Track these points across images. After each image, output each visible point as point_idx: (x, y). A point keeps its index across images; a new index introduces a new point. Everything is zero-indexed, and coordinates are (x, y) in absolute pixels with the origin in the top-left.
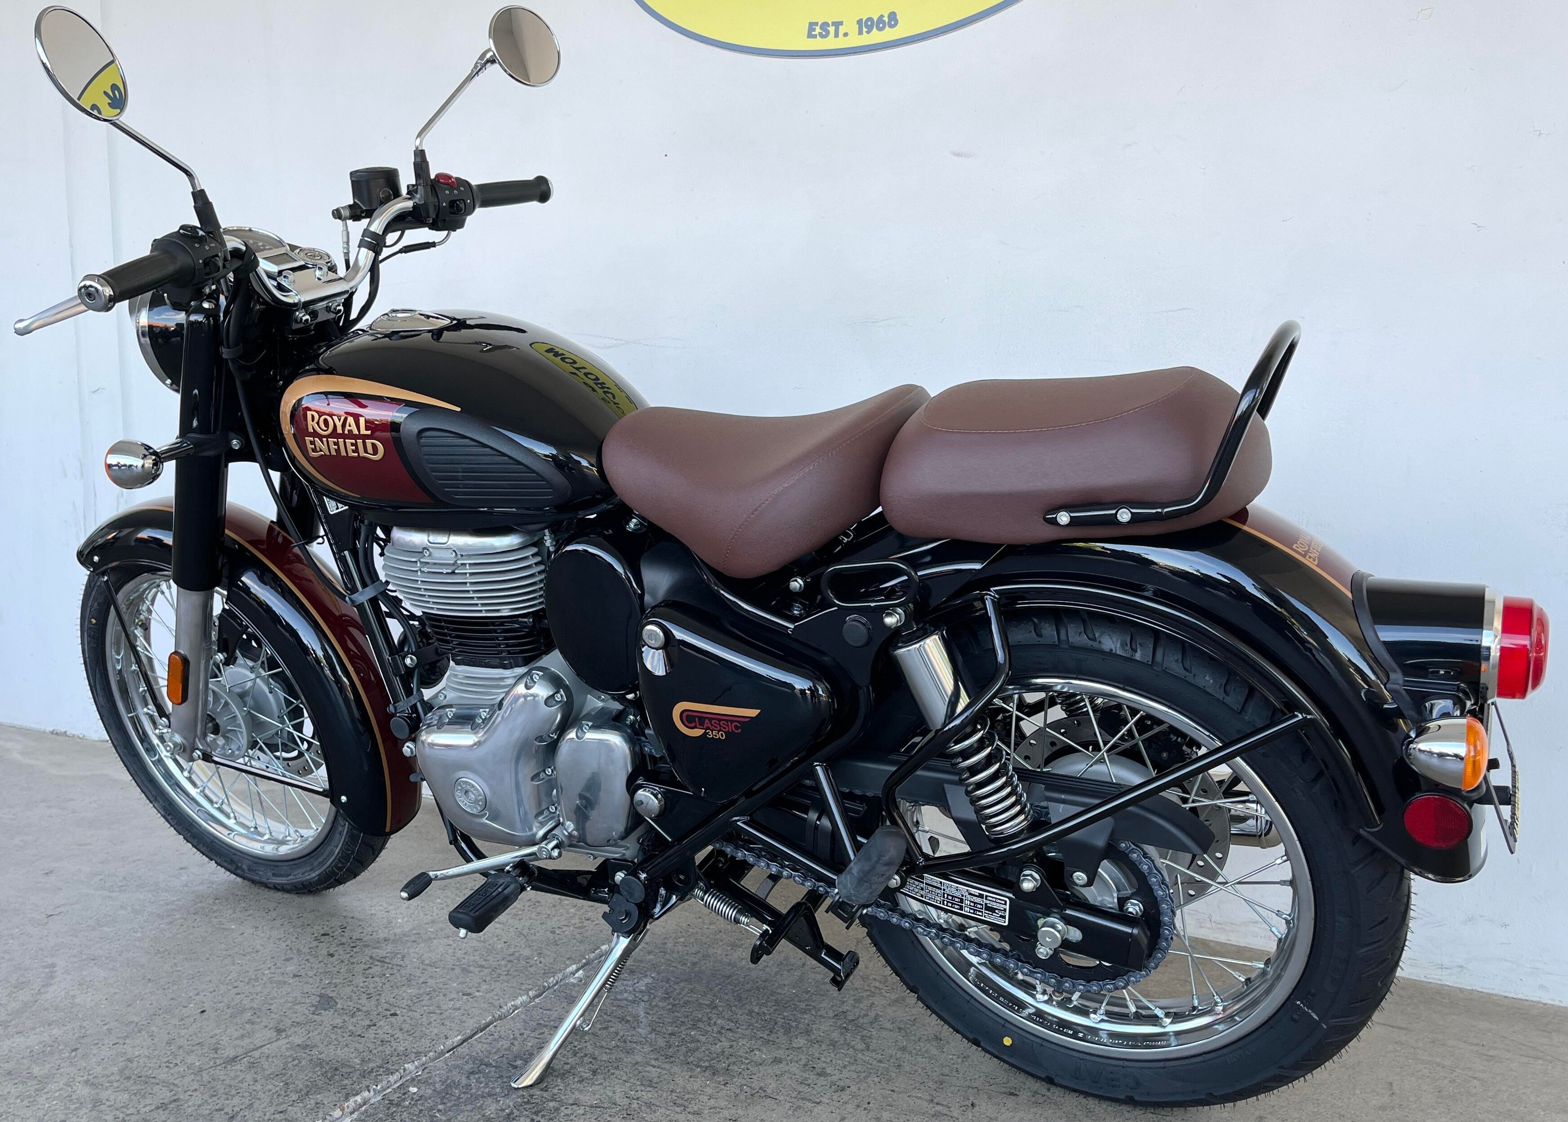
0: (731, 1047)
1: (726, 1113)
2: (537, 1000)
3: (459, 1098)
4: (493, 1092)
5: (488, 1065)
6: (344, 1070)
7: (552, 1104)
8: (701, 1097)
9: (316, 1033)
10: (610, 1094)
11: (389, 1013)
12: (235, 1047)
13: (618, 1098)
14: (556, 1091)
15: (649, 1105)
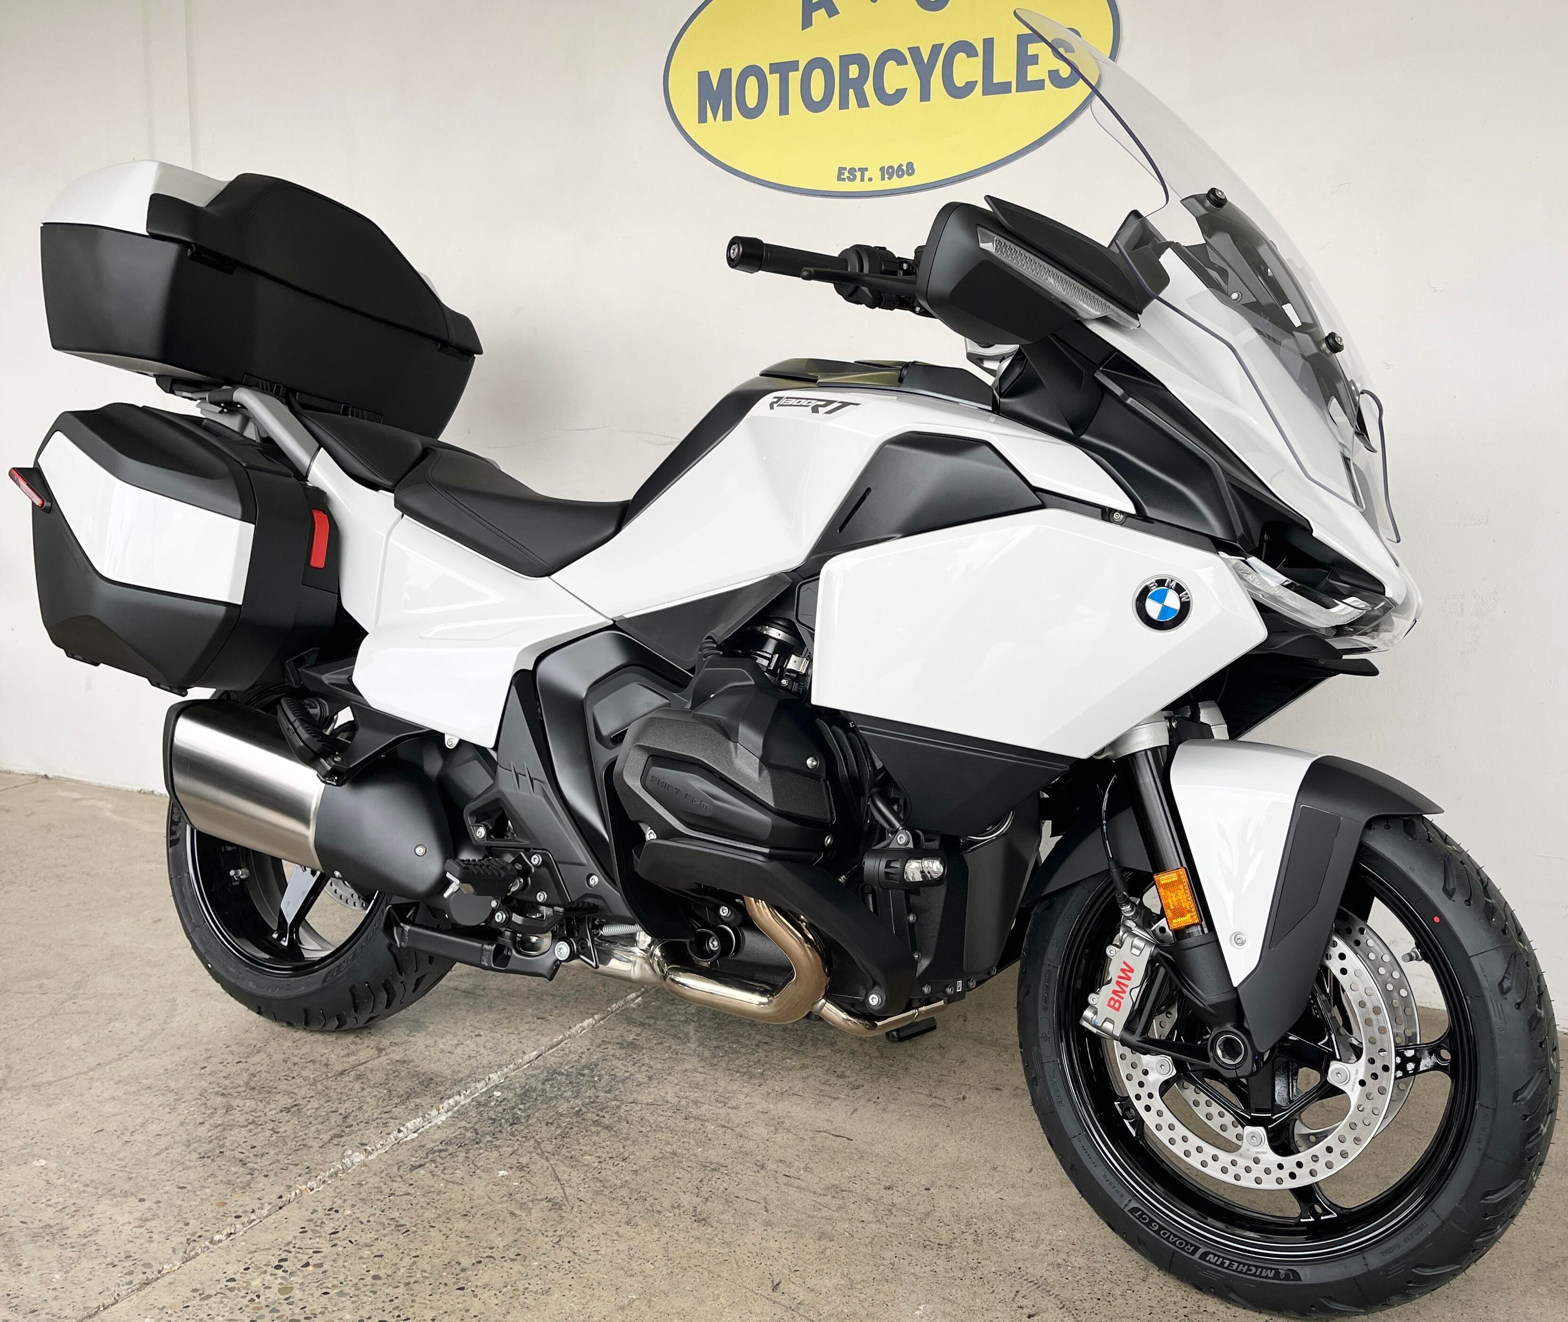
0: (766, 1056)
1: (759, 1107)
2: (602, 1022)
3: (536, 1099)
4: (565, 1094)
5: (560, 1074)
6: (438, 1079)
7: (614, 1103)
8: (738, 1096)
9: (411, 1051)
10: (663, 1094)
11: (473, 1034)
12: (343, 1062)
13: (669, 1097)
14: (617, 1093)
15: (696, 1102)
